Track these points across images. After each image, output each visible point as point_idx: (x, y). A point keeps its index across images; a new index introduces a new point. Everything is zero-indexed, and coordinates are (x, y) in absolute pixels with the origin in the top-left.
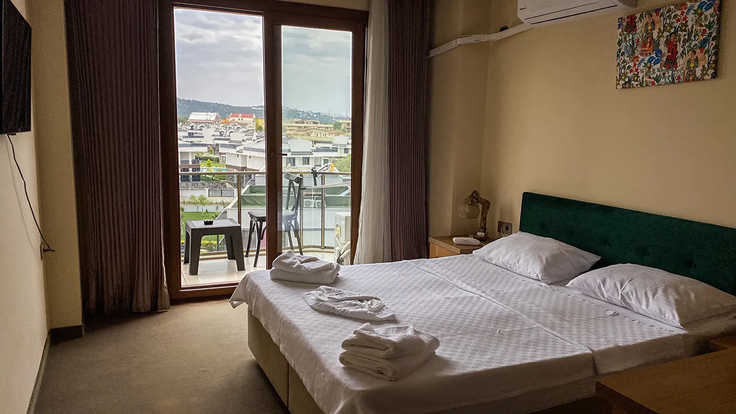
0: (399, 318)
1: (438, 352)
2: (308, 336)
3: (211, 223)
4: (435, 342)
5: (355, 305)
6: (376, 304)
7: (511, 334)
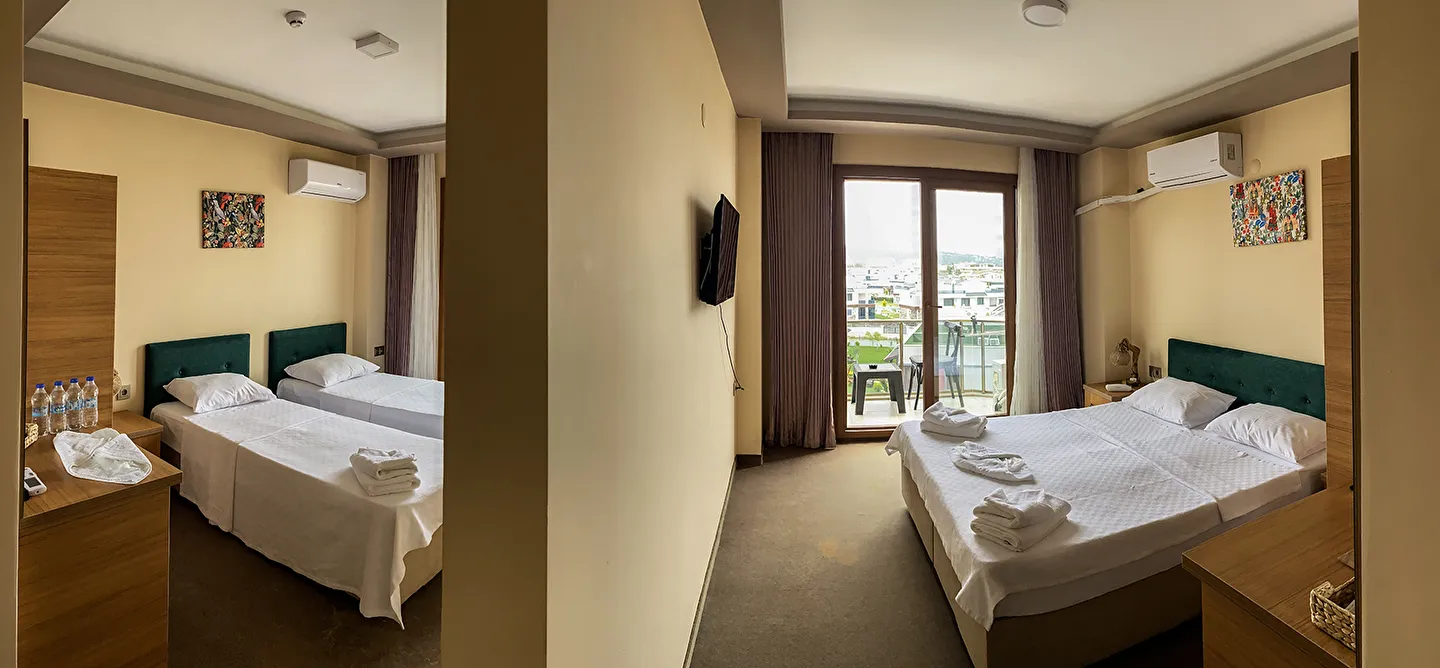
0: (1037, 478)
1: (1070, 516)
2: (946, 497)
3: (875, 367)
4: (1066, 507)
5: (996, 464)
6: (1017, 462)
7: (1144, 489)
